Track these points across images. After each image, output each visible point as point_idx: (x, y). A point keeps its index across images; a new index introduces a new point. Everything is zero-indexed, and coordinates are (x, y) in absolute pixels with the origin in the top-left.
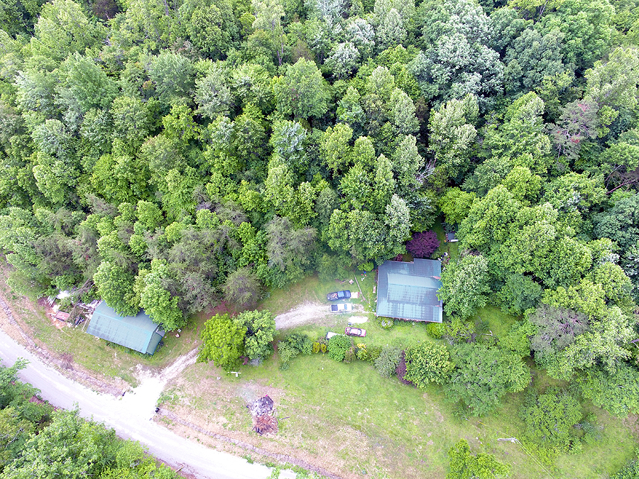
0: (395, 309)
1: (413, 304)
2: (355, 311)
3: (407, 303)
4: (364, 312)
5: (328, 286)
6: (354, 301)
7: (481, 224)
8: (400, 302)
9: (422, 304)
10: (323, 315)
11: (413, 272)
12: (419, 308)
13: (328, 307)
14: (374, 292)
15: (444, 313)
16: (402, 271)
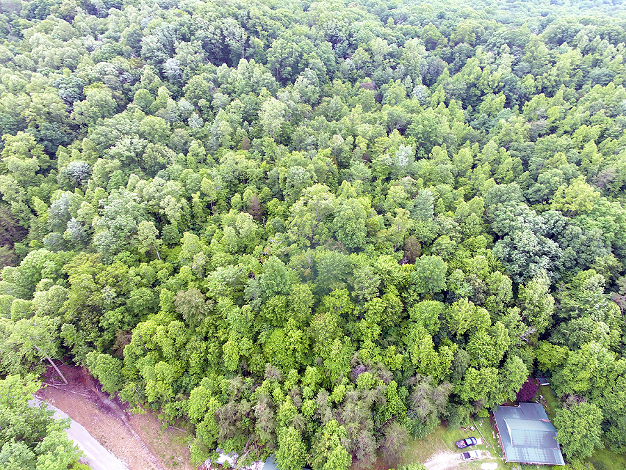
0: (521, 454)
1: (535, 447)
2: (484, 457)
3: (530, 447)
4: (492, 458)
5: (453, 434)
6: (480, 447)
7: (585, 375)
8: (523, 446)
9: (542, 447)
10: (457, 463)
11: (524, 416)
12: (541, 451)
13: (459, 455)
14: (494, 437)
15: (564, 456)
16: (514, 416)
